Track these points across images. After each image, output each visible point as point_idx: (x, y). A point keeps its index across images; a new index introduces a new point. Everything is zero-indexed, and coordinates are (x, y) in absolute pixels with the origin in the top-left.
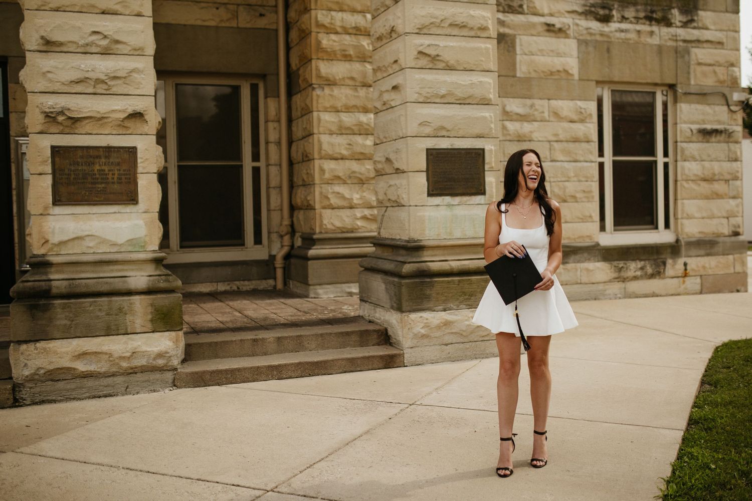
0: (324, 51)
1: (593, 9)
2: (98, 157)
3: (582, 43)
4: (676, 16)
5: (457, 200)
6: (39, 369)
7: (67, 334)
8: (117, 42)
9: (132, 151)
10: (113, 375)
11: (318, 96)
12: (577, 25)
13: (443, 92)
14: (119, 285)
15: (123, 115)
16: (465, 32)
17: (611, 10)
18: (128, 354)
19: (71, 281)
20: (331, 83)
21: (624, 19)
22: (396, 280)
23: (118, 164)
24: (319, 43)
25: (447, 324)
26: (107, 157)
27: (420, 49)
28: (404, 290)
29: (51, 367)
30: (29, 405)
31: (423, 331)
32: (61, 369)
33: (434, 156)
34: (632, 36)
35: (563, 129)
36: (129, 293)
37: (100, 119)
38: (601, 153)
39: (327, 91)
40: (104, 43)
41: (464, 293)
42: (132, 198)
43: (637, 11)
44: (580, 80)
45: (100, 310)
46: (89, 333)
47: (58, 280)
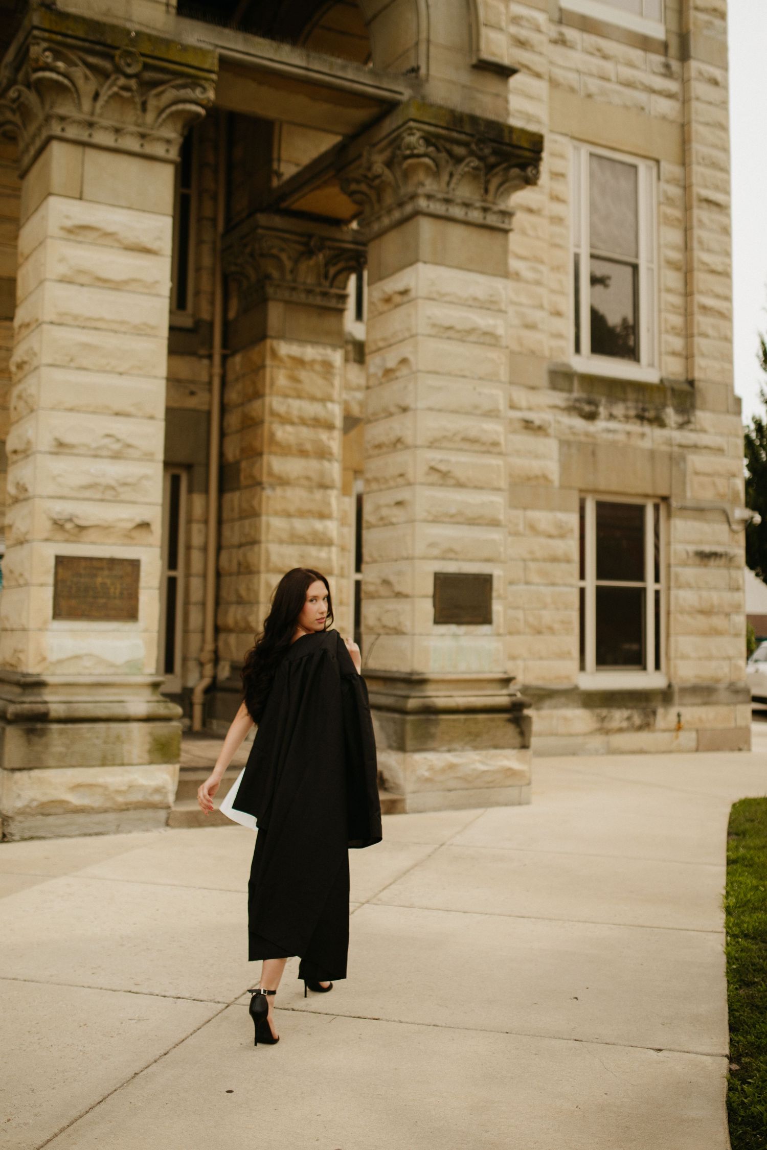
0: (278, 444)
1: (578, 405)
2: (102, 569)
3: (565, 444)
4: (671, 415)
5: (463, 629)
6: (33, 800)
7: (64, 763)
8: (129, 446)
9: (135, 565)
10: (106, 811)
11: (268, 498)
12: (559, 422)
13: (453, 510)
14: (117, 710)
15: (130, 525)
16: (476, 447)
17: (597, 405)
18: (124, 788)
19: (68, 705)
20: (283, 482)
21: (611, 417)
22: (397, 716)
23: (121, 577)
24: (272, 435)
25: (452, 767)
26: (110, 569)
27: (433, 464)
28: (409, 727)
29: (45, 799)
30: (18, 841)
31: (427, 774)
32: (53, 802)
33: (443, 582)
34: (621, 437)
35: (539, 545)
36: (127, 720)
37: (105, 529)
38: (582, 576)
39: (279, 491)
40: (116, 446)
41: (470, 733)
42: (132, 615)
43: (627, 408)
44: (562, 487)
45: (98, 738)
46: (84, 762)
47: (55, 702)
